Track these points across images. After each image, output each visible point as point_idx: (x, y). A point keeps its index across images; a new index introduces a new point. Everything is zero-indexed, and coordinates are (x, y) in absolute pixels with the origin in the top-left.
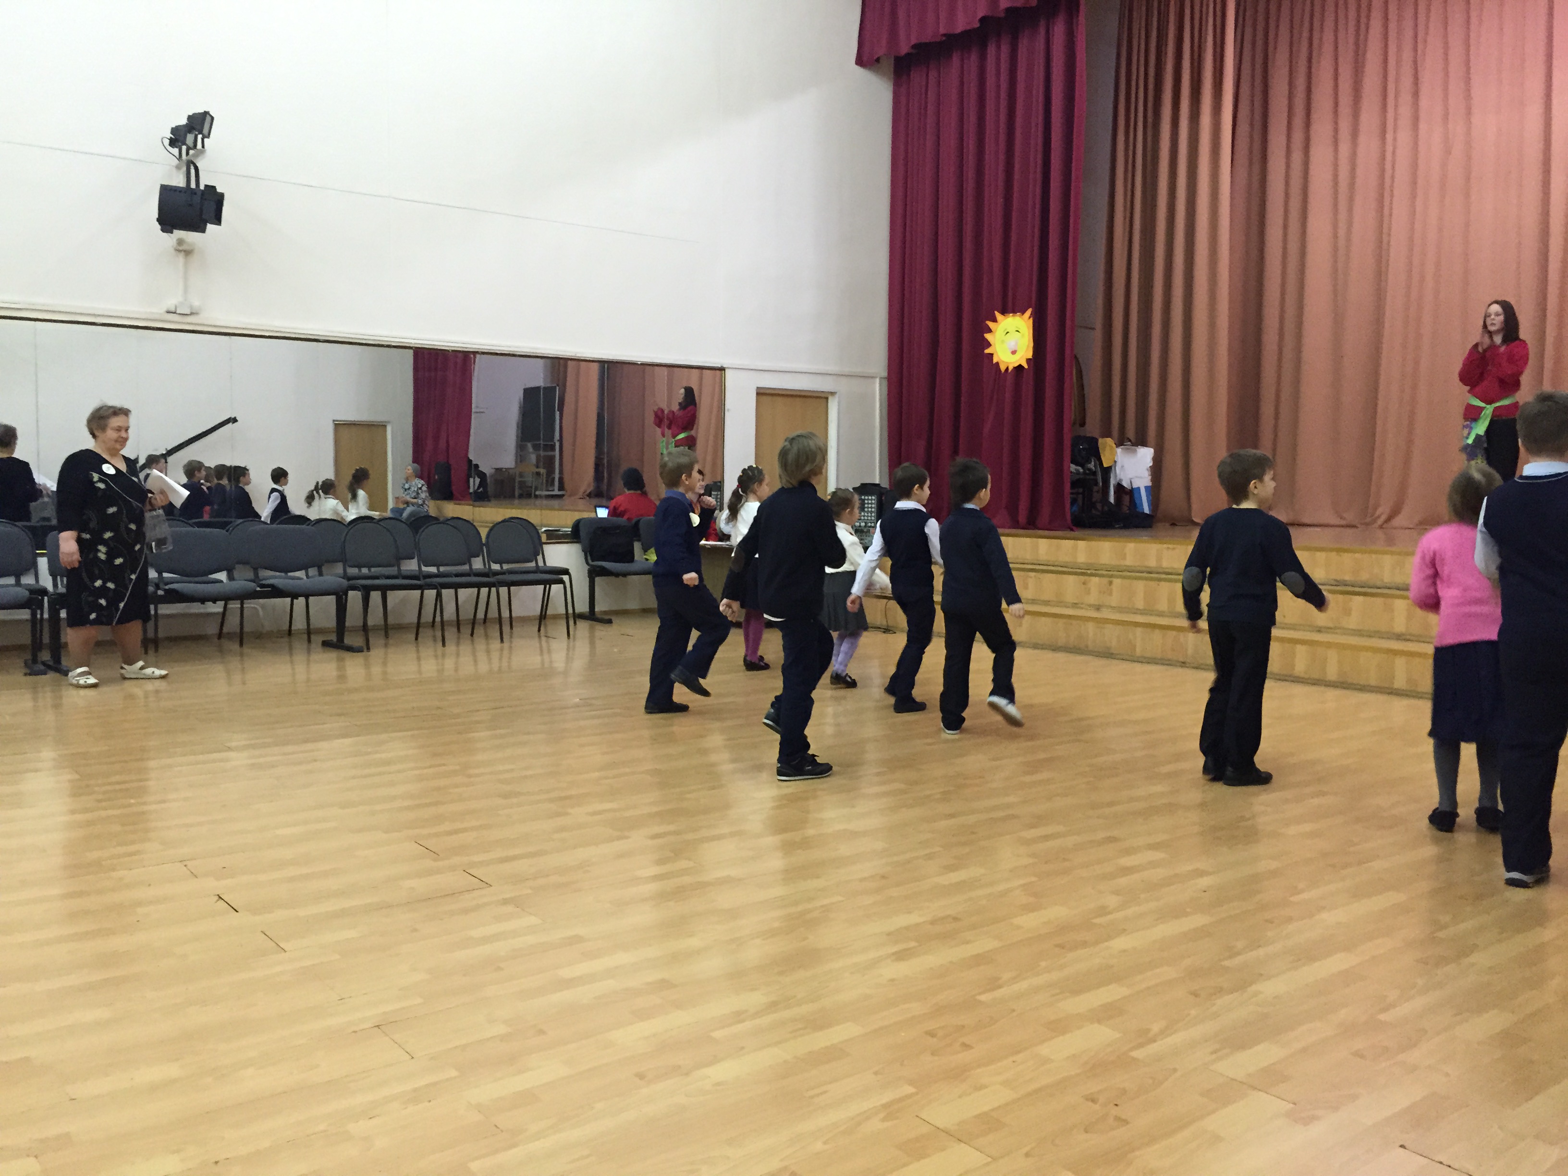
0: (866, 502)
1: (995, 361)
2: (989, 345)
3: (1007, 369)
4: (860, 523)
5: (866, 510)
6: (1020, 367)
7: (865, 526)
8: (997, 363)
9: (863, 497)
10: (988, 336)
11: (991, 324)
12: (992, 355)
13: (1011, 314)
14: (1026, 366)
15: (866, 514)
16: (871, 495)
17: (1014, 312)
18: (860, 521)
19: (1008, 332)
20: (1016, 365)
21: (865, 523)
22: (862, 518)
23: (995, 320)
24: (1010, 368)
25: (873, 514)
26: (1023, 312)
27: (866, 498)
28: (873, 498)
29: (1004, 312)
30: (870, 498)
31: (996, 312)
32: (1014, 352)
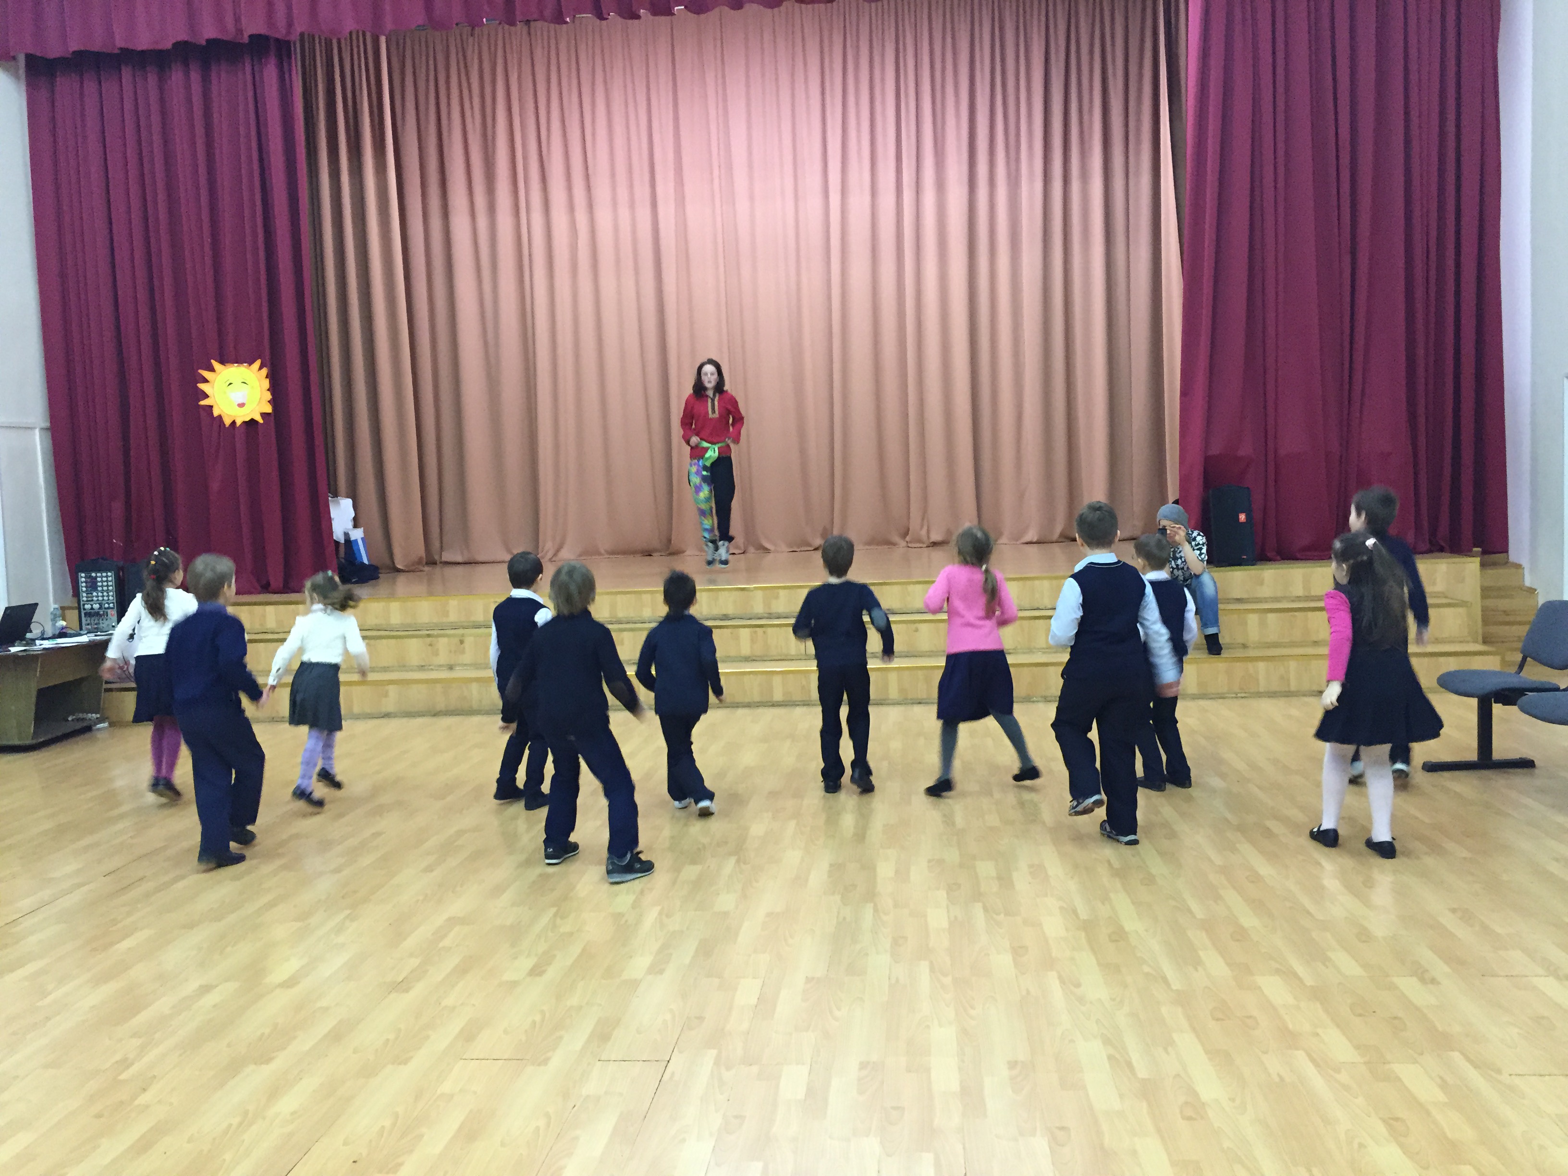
0: (99, 579)
1: (216, 413)
2: (206, 396)
3: (234, 423)
4: (92, 605)
5: (99, 589)
6: (252, 421)
7: (100, 608)
8: (220, 417)
9: (93, 575)
10: (202, 386)
11: (206, 374)
12: (211, 407)
13: (236, 365)
14: (261, 421)
15: (100, 594)
16: (107, 571)
17: (238, 361)
18: (92, 603)
19: (230, 384)
20: (247, 419)
21: (99, 604)
22: (95, 599)
23: (212, 369)
24: (239, 423)
25: (111, 594)
26: (251, 363)
27: (99, 575)
28: (109, 574)
29: (223, 362)
30: (104, 574)
31: (213, 361)
32: (241, 405)
